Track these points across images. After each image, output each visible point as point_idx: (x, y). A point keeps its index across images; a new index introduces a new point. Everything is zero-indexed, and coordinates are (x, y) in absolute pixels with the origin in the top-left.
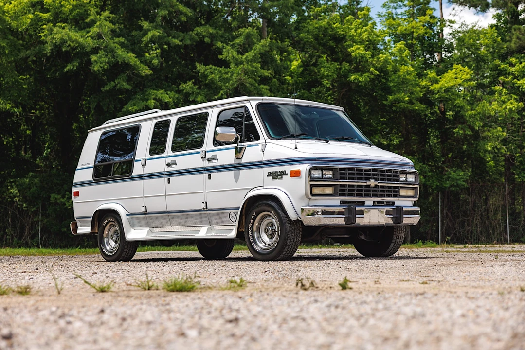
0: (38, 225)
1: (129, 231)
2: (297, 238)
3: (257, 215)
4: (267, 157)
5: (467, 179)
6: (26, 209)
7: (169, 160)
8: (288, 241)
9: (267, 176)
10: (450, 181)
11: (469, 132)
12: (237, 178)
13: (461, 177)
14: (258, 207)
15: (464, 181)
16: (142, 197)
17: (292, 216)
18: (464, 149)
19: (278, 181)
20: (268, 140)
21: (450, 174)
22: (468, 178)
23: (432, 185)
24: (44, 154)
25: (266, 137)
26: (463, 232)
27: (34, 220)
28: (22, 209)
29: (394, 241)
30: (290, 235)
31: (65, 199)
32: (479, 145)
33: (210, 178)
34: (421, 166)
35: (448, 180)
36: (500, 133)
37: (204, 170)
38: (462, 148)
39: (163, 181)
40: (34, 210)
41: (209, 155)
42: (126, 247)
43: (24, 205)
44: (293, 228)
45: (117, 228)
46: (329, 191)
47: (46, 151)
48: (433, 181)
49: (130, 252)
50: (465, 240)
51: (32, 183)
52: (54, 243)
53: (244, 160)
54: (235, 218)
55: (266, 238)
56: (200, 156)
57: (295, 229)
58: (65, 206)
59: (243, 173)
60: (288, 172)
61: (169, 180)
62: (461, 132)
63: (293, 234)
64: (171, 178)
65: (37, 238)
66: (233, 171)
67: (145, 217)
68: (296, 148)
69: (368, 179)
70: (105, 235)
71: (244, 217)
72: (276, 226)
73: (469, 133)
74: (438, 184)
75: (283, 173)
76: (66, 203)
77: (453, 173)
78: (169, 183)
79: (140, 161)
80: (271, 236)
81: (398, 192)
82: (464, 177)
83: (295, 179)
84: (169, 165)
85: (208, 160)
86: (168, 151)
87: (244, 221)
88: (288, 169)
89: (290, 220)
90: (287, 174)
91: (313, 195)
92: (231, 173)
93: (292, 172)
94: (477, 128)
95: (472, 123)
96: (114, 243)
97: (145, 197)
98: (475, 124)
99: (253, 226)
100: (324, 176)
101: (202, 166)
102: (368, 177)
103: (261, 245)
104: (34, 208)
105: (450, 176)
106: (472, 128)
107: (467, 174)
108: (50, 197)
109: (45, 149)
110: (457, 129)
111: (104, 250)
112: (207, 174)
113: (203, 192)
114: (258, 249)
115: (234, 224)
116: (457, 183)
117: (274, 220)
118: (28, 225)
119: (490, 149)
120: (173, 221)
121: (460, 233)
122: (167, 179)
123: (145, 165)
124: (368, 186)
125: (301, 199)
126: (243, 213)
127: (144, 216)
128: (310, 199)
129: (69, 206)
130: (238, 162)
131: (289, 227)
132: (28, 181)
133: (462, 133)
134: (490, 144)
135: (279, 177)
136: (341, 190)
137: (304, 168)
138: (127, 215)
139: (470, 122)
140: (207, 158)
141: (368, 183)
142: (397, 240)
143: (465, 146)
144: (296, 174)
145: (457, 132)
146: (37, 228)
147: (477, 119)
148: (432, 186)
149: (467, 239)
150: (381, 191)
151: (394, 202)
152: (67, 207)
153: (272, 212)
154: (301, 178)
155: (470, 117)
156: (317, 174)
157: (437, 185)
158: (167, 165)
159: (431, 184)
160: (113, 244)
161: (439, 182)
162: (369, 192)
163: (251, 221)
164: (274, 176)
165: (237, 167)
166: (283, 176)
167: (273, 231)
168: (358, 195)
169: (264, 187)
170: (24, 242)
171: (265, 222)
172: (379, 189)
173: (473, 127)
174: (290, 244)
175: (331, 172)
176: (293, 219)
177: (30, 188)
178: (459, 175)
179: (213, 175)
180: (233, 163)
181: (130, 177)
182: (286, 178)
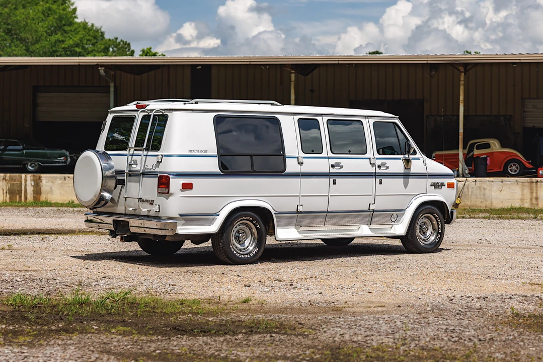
4: (430, 171)
7: (333, 162)
9: (430, 185)
12: (406, 185)
16: (298, 196)
19: (438, 190)
33: (380, 183)
37: (375, 175)
41: (379, 162)
53: (413, 170)
60: (446, 184)
61: (334, 180)
64: (336, 179)
75: (443, 184)
78: (334, 183)
79: (294, 157)
83: (450, 190)
84: (333, 166)
85: (378, 166)
86: (327, 152)
88: (446, 181)
92: (401, 181)
93: (448, 184)
97: (302, 196)
101: (372, 172)
112: (378, 179)
113: (372, 195)
115: (394, 223)
122: (332, 180)
123: (303, 163)
127: (295, 215)
130: (407, 171)
135: (439, 187)
138: (275, 214)
144: (451, 186)
154: (454, 189)
164: (436, 186)
165: (406, 176)
166: (442, 187)
169: (428, 194)
179: (383, 180)
180: (403, 172)
181: (283, 174)
182: (445, 188)
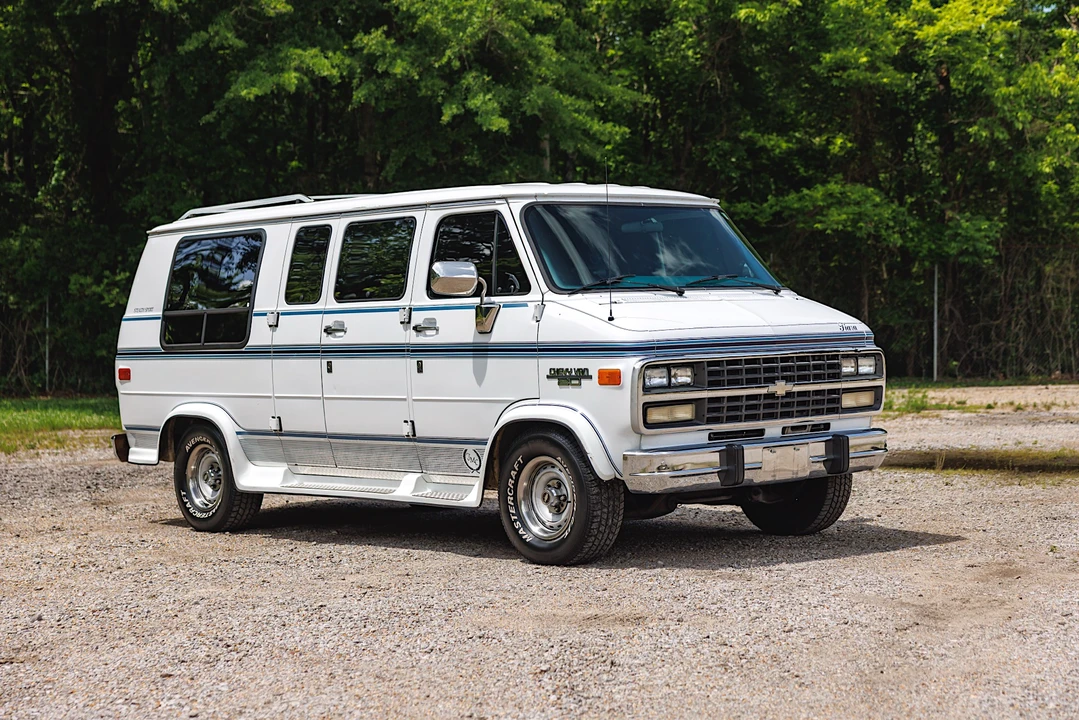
0: (44, 343)
1: (242, 469)
2: (613, 517)
3: (526, 461)
4: (548, 336)
5: (997, 239)
6: (15, 307)
7: (330, 320)
8: (594, 526)
9: (548, 377)
10: (959, 242)
11: (1001, 135)
12: (480, 376)
13: (983, 233)
14: (526, 442)
15: (988, 243)
16: (270, 397)
17: (603, 471)
18: (991, 168)
19: (569, 390)
20: (550, 296)
21: (959, 226)
22: (998, 235)
23: (919, 249)
24: (53, 182)
25: (545, 288)
26: (987, 353)
27: (35, 331)
28: (7, 306)
29: (828, 502)
30: (599, 513)
31: (102, 286)
32: (1024, 162)
33: (420, 370)
34: (893, 211)
35: (955, 241)
36: (1070, 137)
37: (408, 351)
38: (987, 167)
39: (316, 365)
40: (34, 310)
41: (418, 318)
42: (236, 502)
43: (11, 298)
44: (606, 496)
45: (216, 457)
46: (684, 413)
47: (56, 175)
48: (921, 240)
49: (247, 512)
50: (992, 370)
51: (27, 248)
52: (80, 381)
53: (501, 334)
54: (478, 462)
55: (545, 513)
56: (398, 317)
57: (609, 498)
58: (103, 303)
59: (493, 364)
60: (594, 373)
61: (329, 364)
62: (984, 134)
63: (605, 510)
64: (334, 361)
65: (42, 371)
66: (471, 360)
67: (278, 441)
68: (611, 319)
69: (772, 381)
70: (189, 474)
71: (496, 462)
72: (569, 488)
73: (1001, 137)
74: (933, 247)
75: (583, 374)
76: (106, 296)
77: (965, 224)
78: (330, 370)
79: (265, 314)
80: (558, 509)
81: (839, 401)
82: (991, 234)
83: (609, 391)
84: (328, 331)
85: (415, 328)
86: (327, 298)
87: (496, 470)
88: (594, 365)
89: (597, 479)
90: (591, 377)
91: (648, 425)
92: (466, 364)
93: (601, 373)
94: (1020, 127)
95: (1008, 114)
96: (210, 490)
97: (277, 397)
98: (1017, 118)
99: (515, 485)
100: (673, 380)
101: (403, 342)
102: (771, 375)
103: (536, 529)
104: (33, 306)
105: (960, 231)
106: (1008, 125)
107: (997, 226)
108: (69, 281)
109: (55, 169)
110: (976, 128)
111: (188, 505)
112: (415, 361)
113: (405, 400)
114: (528, 538)
115: (475, 473)
116: (974, 246)
117: (563, 476)
118: (20, 342)
119: (1047, 170)
120: (340, 455)
121: (979, 354)
122: (325, 362)
123: (277, 326)
124: (772, 396)
125: (623, 433)
126: (495, 454)
127: (277, 437)
128: (642, 435)
129: (112, 301)
130: (482, 339)
131: (597, 494)
132: (17, 243)
133: (986, 137)
134: (1049, 159)
135: (573, 382)
136: (710, 410)
137: (628, 365)
138: (238, 433)
139: (1004, 111)
140: (413, 324)
141: (772, 388)
142: (836, 498)
143: (993, 163)
144: (611, 378)
145: (975, 134)
146: (42, 350)
147: (1019, 104)
148: (920, 252)
149: (997, 368)
150: (800, 404)
151: (829, 424)
152: (107, 305)
153: (559, 458)
154: (621, 388)
155: (1004, 103)
156: (657, 379)
157: (930, 250)
158: (325, 331)
159: (915, 247)
160: (208, 491)
161: (934, 242)
162: (773, 408)
163: (513, 473)
164: (562, 377)
165: (480, 351)
166: (583, 381)
167: (562, 498)
168: (749, 418)
169: (541, 402)
170: (13, 380)
171: (543, 478)
172: (796, 399)
173: (1012, 122)
174: (599, 531)
175: (689, 372)
176: (605, 479)
177: (23, 261)
178: (980, 230)
179: (427, 363)
180: (471, 340)
181: (243, 350)
182: (590, 386)
